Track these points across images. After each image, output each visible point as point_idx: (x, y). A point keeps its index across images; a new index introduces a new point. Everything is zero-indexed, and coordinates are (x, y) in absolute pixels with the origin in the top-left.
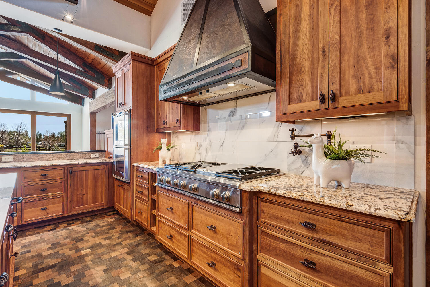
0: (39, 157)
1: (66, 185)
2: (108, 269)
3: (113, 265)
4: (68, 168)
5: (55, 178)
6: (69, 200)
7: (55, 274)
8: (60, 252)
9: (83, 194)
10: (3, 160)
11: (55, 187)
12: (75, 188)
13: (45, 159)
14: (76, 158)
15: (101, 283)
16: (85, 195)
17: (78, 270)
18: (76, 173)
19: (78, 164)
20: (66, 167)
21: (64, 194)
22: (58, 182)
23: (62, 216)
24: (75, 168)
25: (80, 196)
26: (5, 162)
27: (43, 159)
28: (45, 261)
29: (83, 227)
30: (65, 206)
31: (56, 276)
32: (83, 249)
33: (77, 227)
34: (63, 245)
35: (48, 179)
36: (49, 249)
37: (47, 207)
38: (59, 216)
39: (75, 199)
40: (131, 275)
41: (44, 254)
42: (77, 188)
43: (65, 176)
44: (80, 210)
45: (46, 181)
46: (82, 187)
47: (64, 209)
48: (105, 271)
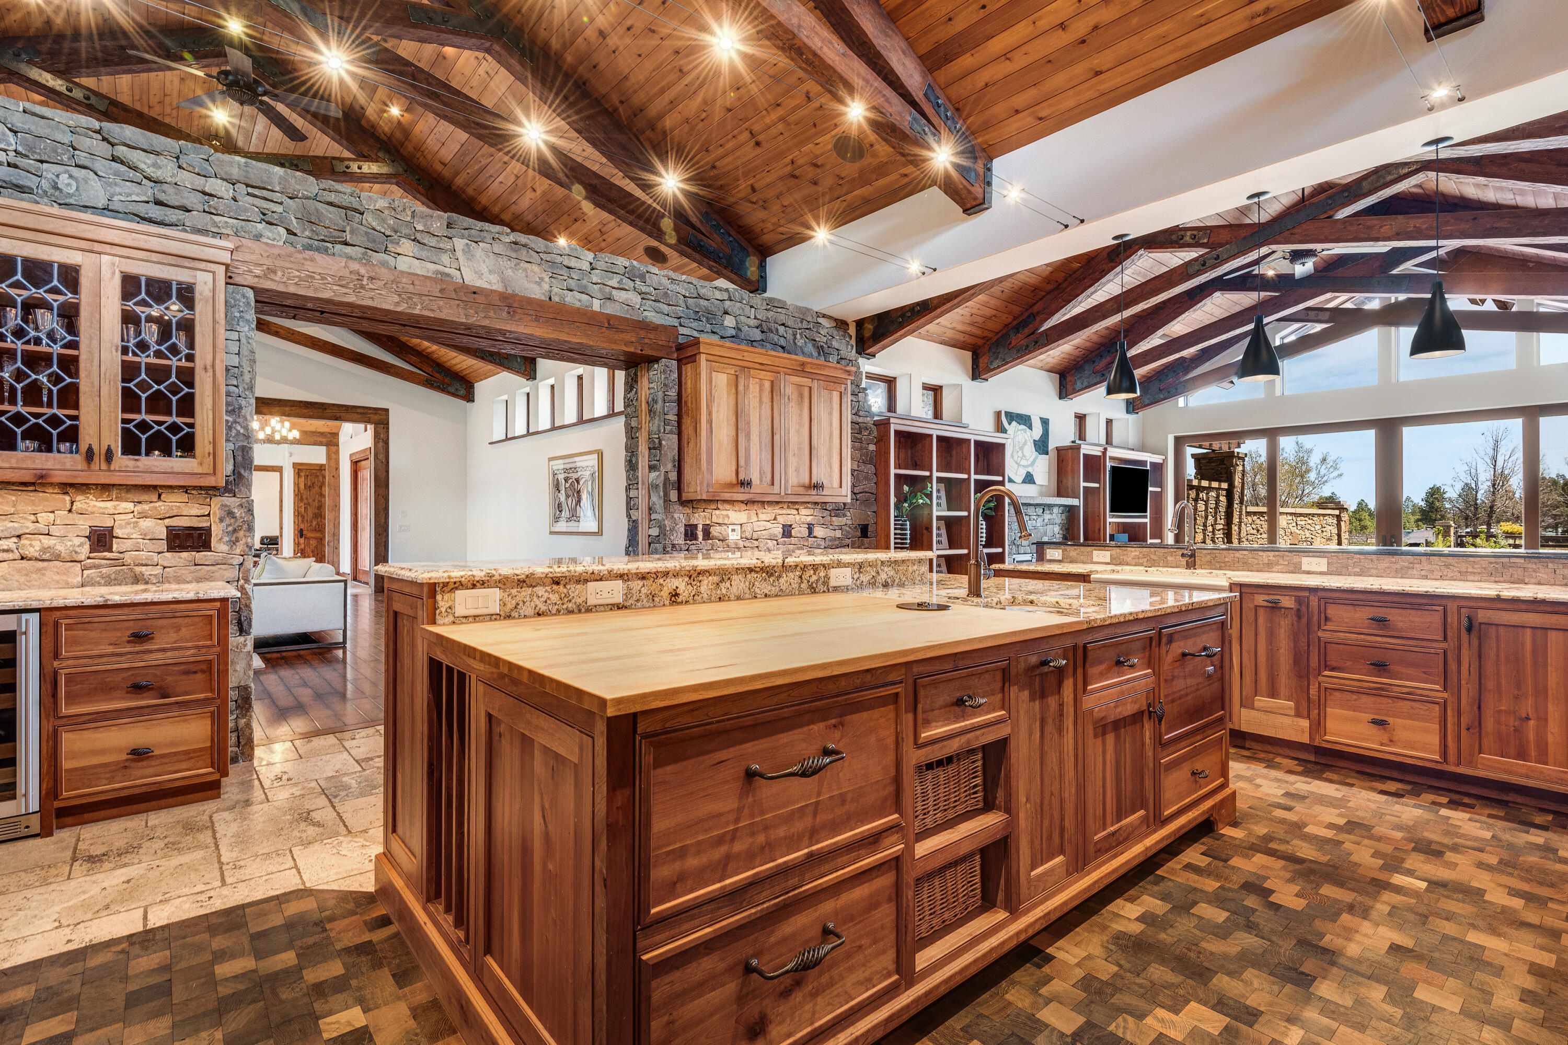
0: (1398, 566)
1: (1453, 666)
2: (1411, 951)
3: (1436, 955)
4: (1460, 608)
5: (1413, 635)
6: (1465, 721)
7: (1282, 873)
8: (1347, 845)
9: (1524, 715)
10: (1304, 568)
11: (1411, 665)
12: (1490, 684)
13: (1415, 572)
14: (1533, 580)
15: (1349, 958)
16: (1532, 723)
17: (1335, 900)
18: (1493, 630)
19: (1498, 599)
20: (1452, 607)
21: (1445, 695)
22: (1423, 650)
23: (1439, 767)
24: (1489, 613)
25: (1512, 721)
26: (1308, 573)
27: (1410, 572)
28: (1295, 842)
29: (1489, 827)
30: (1450, 738)
31: (1281, 878)
32: (1410, 873)
33: (1470, 820)
34: (1372, 837)
35: (1391, 633)
36: (1331, 826)
37: (1390, 720)
38: (1428, 764)
39: (1489, 723)
40: (1457, 1011)
41: (1310, 829)
42: (1499, 685)
43: (1449, 634)
44: (1511, 773)
45: (1385, 640)
46: (1518, 686)
47: (1445, 746)
48: (1395, 948)
